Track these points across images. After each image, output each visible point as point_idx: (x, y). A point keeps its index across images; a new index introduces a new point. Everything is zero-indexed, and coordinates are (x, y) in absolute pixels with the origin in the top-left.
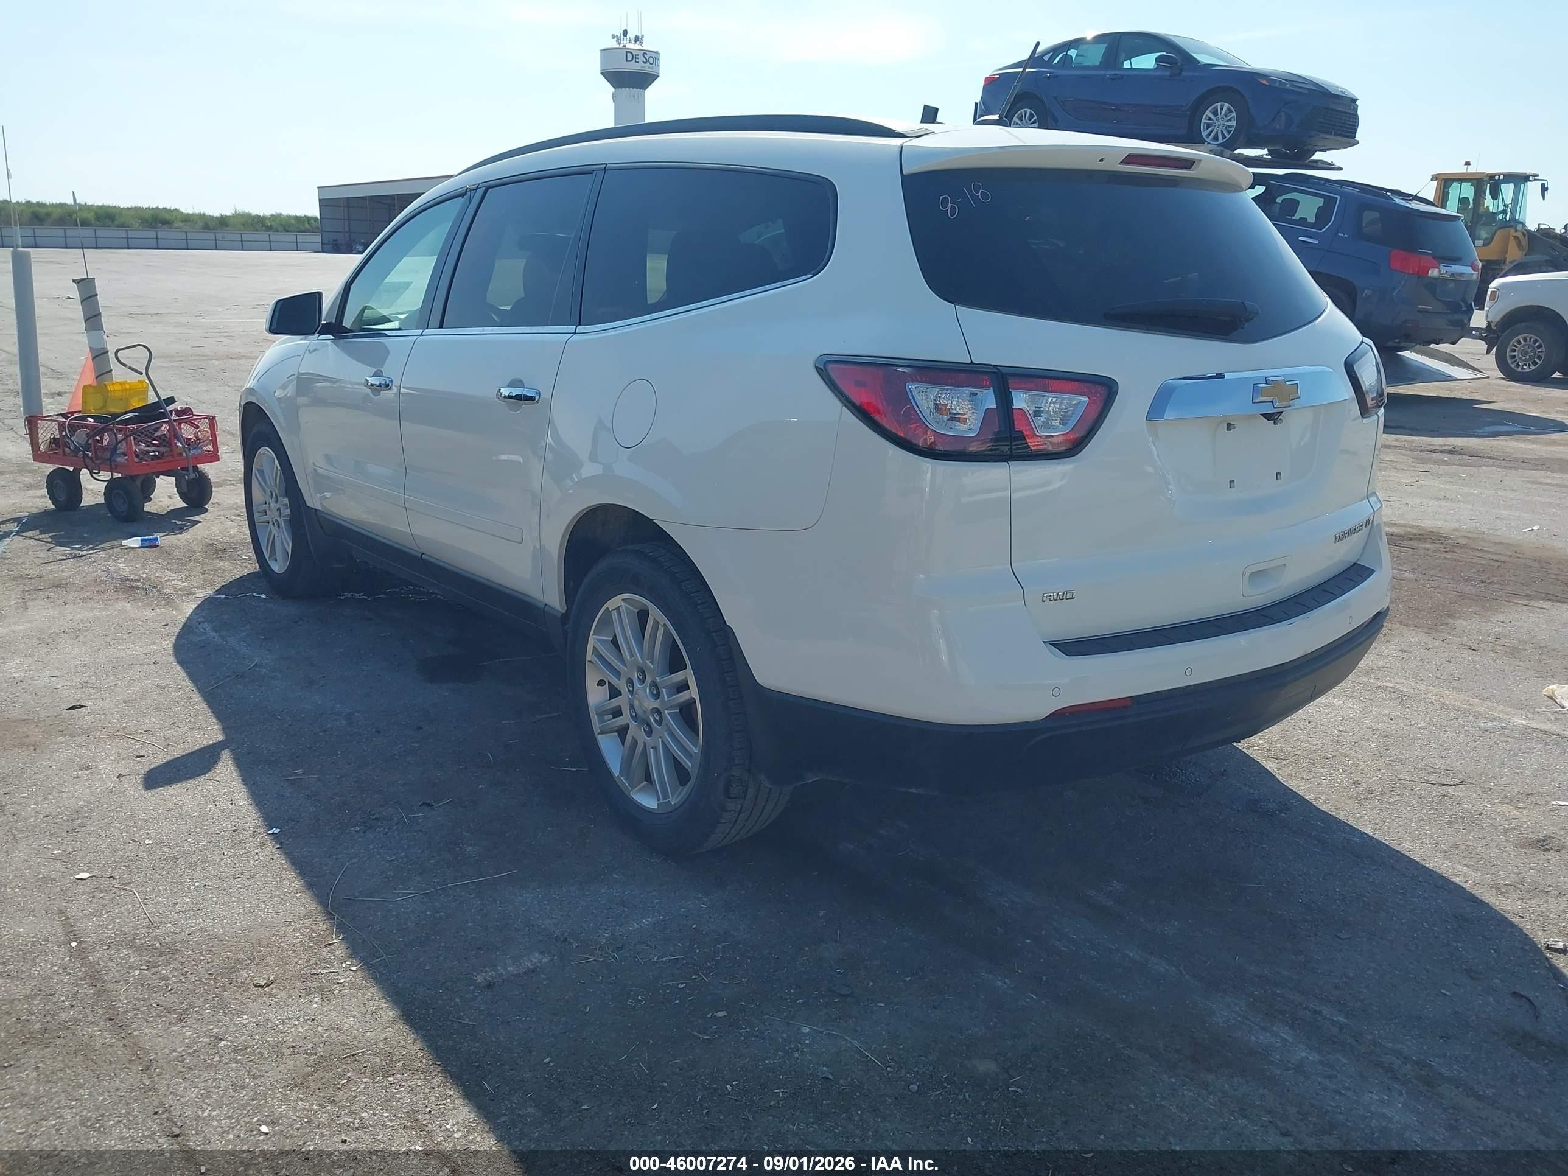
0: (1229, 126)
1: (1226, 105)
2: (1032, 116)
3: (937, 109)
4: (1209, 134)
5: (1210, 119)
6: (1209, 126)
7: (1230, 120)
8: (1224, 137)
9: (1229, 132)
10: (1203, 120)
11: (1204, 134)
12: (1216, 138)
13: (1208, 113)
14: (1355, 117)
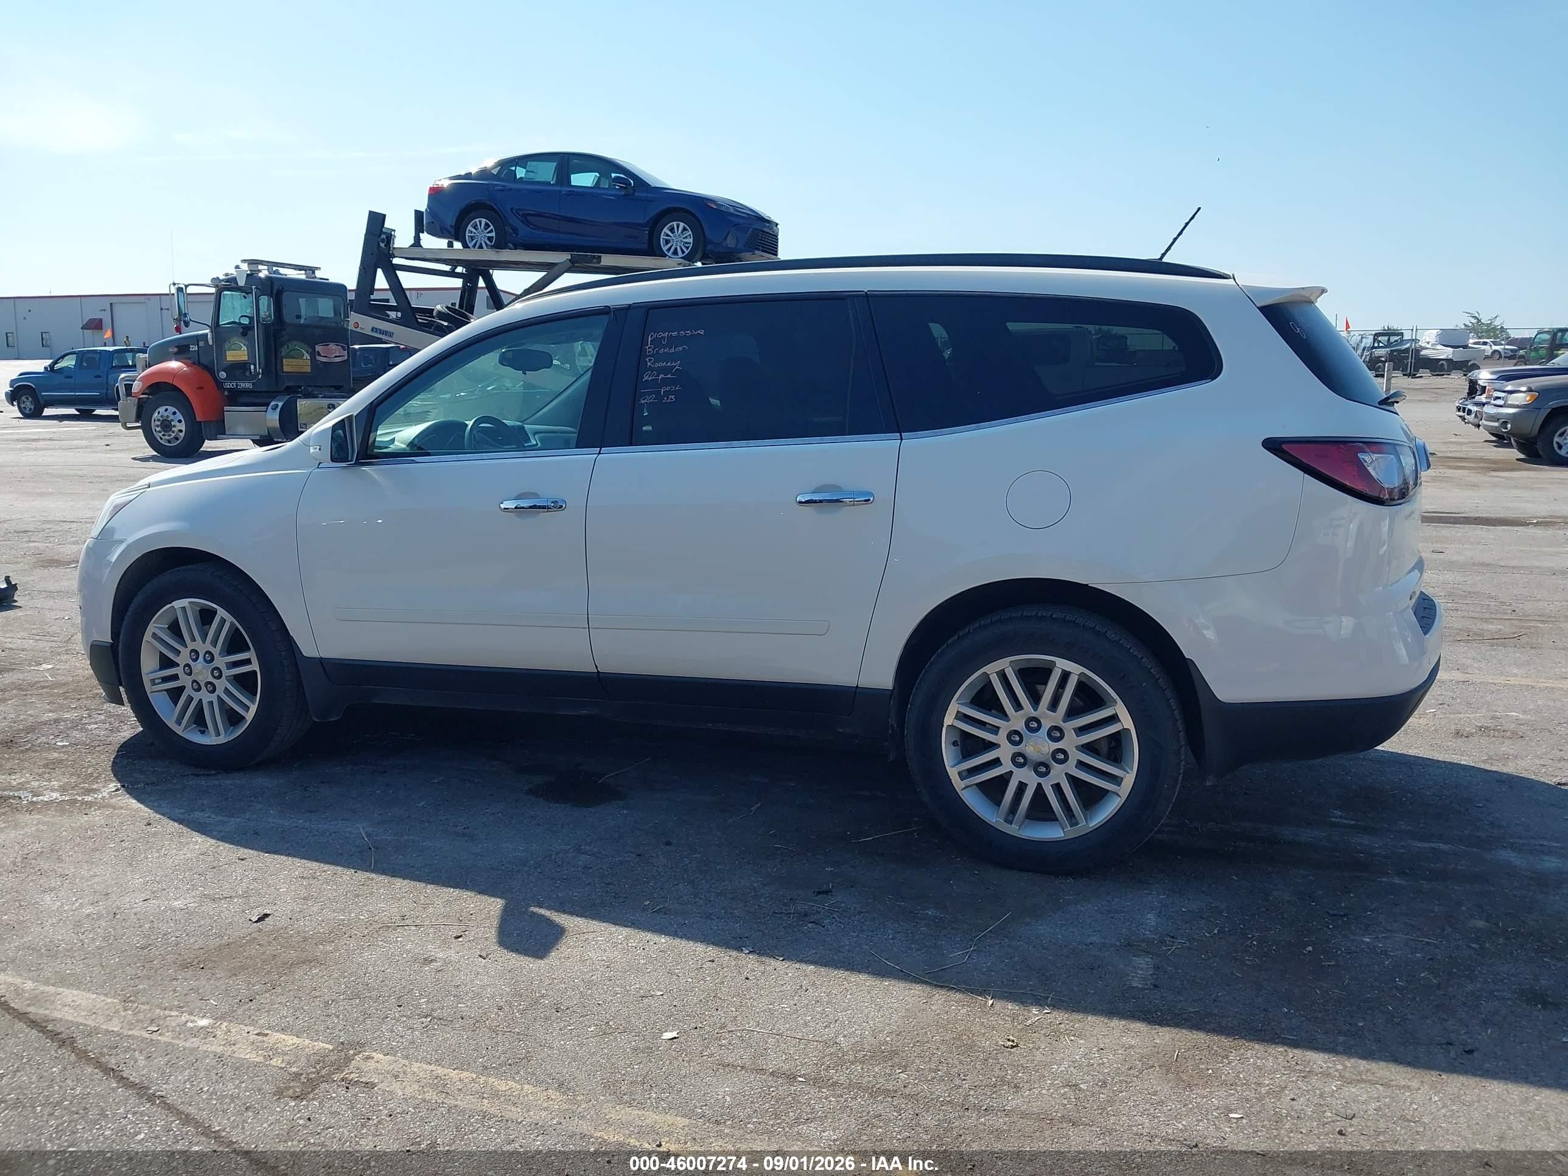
0: (686, 243)
1: (682, 225)
2: (487, 226)
3: (384, 216)
4: (669, 249)
5: (668, 235)
6: (667, 242)
7: (686, 237)
8: (683, 252)
9: (687, 248)
10: (662, 236)
11: (665, 249)
12: (675, 253)
13: (666, 230)
14: (776, 237)
